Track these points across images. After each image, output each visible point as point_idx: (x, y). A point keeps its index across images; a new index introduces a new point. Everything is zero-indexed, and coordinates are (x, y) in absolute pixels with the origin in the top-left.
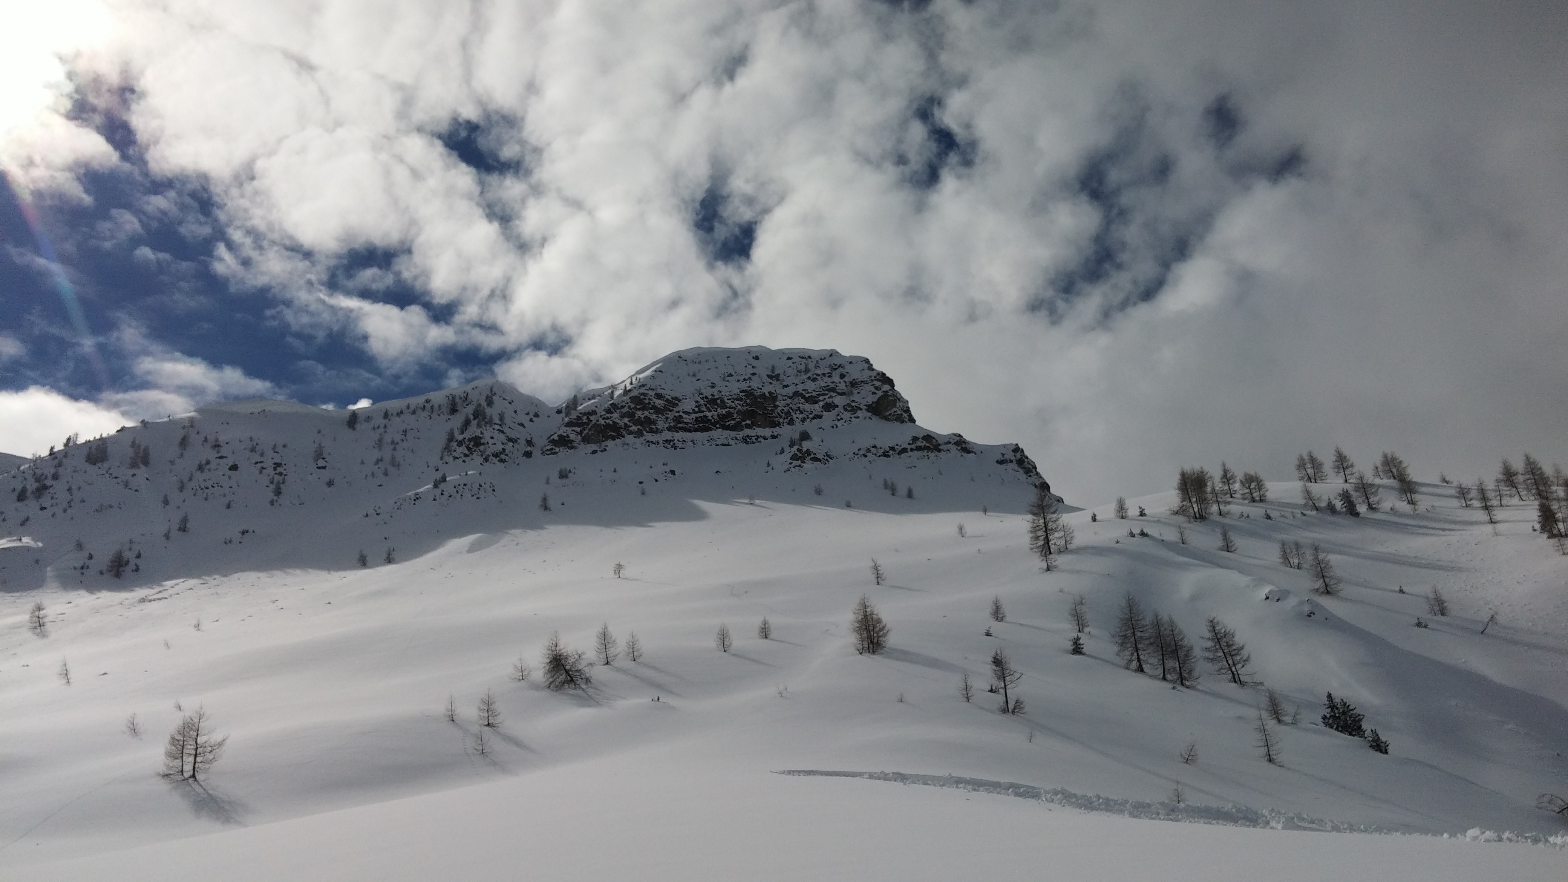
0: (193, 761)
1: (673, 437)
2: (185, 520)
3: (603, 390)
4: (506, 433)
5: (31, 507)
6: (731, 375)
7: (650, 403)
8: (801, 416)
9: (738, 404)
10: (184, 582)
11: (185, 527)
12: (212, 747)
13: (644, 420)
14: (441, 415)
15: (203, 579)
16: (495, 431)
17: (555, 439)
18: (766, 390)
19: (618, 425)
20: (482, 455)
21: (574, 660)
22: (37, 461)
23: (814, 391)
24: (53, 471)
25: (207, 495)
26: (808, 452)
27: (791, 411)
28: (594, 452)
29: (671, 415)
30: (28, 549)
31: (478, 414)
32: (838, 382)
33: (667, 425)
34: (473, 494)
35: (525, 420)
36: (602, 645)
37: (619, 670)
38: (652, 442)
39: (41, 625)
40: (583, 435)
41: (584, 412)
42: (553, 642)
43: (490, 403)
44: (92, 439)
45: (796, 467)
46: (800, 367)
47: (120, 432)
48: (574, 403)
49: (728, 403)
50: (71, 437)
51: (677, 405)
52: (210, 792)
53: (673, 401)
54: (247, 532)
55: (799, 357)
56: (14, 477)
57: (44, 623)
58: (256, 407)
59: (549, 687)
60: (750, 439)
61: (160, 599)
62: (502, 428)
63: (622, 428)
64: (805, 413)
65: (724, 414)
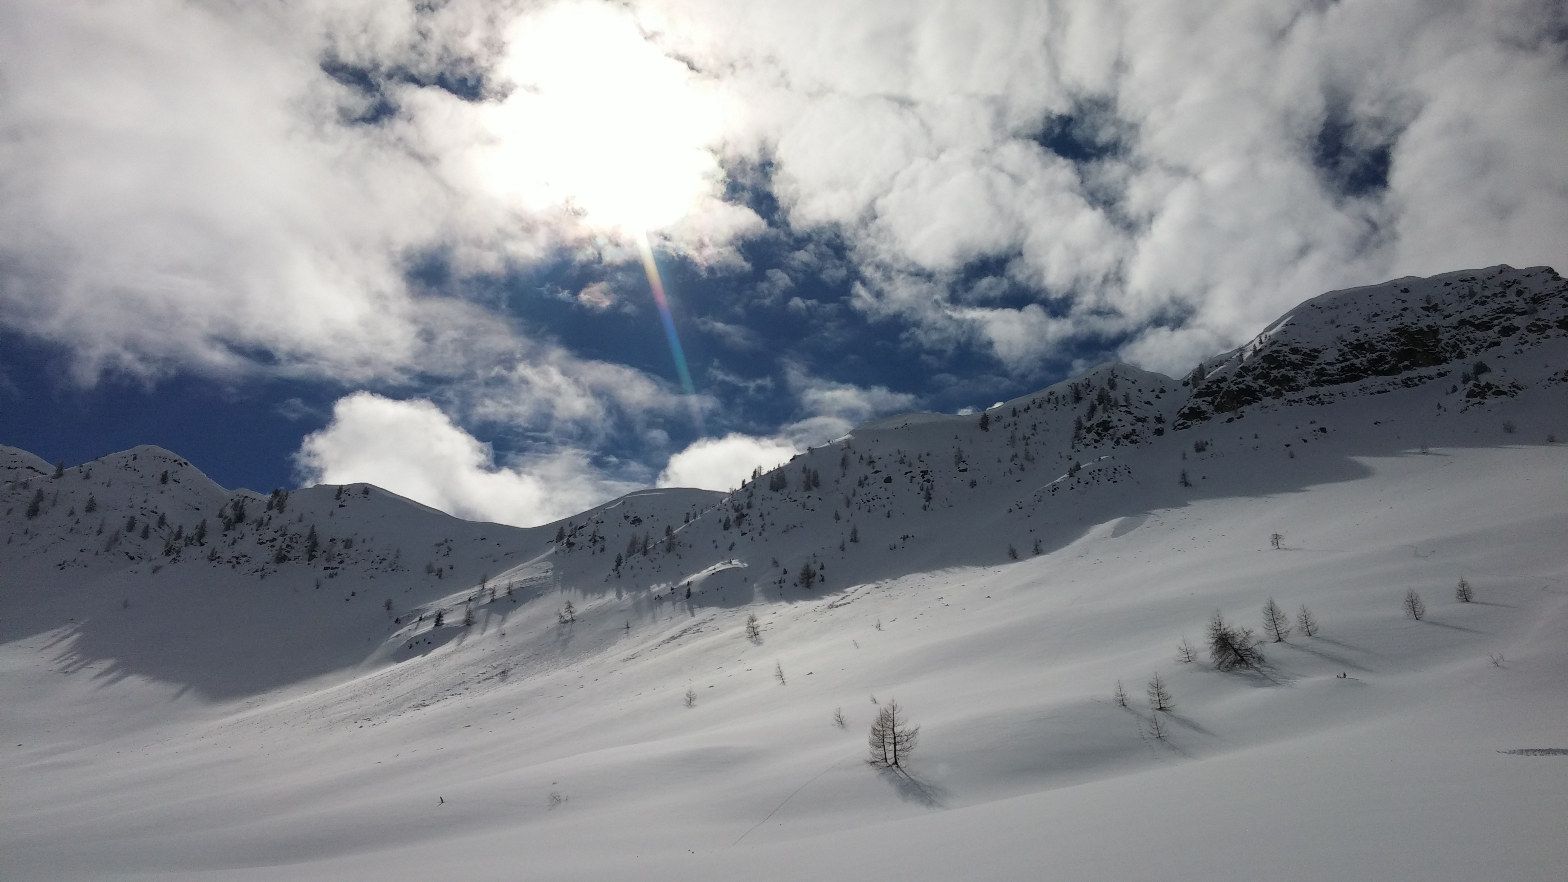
0: (894, 749)
1: (1317, 392)
2: (855, 532)
3: (1230, 355)
4: (1133, 414)
5: (735, 532)
6: (1376, 315)
7: (1285, 360)
8: (1472, 347)
9: (1390, 345)
10: (861, 587)
11: (856, 538)
12: (907, 736)
13: (1281, 379)
14: (1066, 405)
15: (878, 584)
16: (1122, 413)
17: (1186, 412)
18: (1423, 324)
19: (1252, 389)
20: (1112, 439)
21: (1242, 639)
22: (734, 494)
23: (1485, 315)
24: (747, 501)
25: (870, 507)
26: (1489, 386)
27: (1459, 343)
28: (1230, 420)
29: (1311, 369)
30: (737, 569)
31: (1102, 398)
32: (1515, 301)
33: (1309, 380)
34: (1109, 479)
35: (1151, 398)
36: (1271, 621)
37: (1294, 647)
38: (1294, 401)
39: (756, 634)
40: (1216, 404)
41: (1212, 380)
42: (1216, 621)
43: (1113, 385)
44: (772, 470)
45: (1475, 405)
46: (1462, 292)
47: (793, 461)
48: (1200, 372)
49: (1377, 346)
50: (757, 470)
51: (1317, 357)
52: (912, 777)
53: (1312, 353)
54: (908, 537)
55: (1460, 280)
56: (719, 510)
57: (758, 632)
58: (899, 422)
59: (1219, 668)
60: (1411, 382)
61: (845, 604)
62: (1129, 409)
63: (1258, 391)
64: (1477, 342)
65: (1375, 359)
